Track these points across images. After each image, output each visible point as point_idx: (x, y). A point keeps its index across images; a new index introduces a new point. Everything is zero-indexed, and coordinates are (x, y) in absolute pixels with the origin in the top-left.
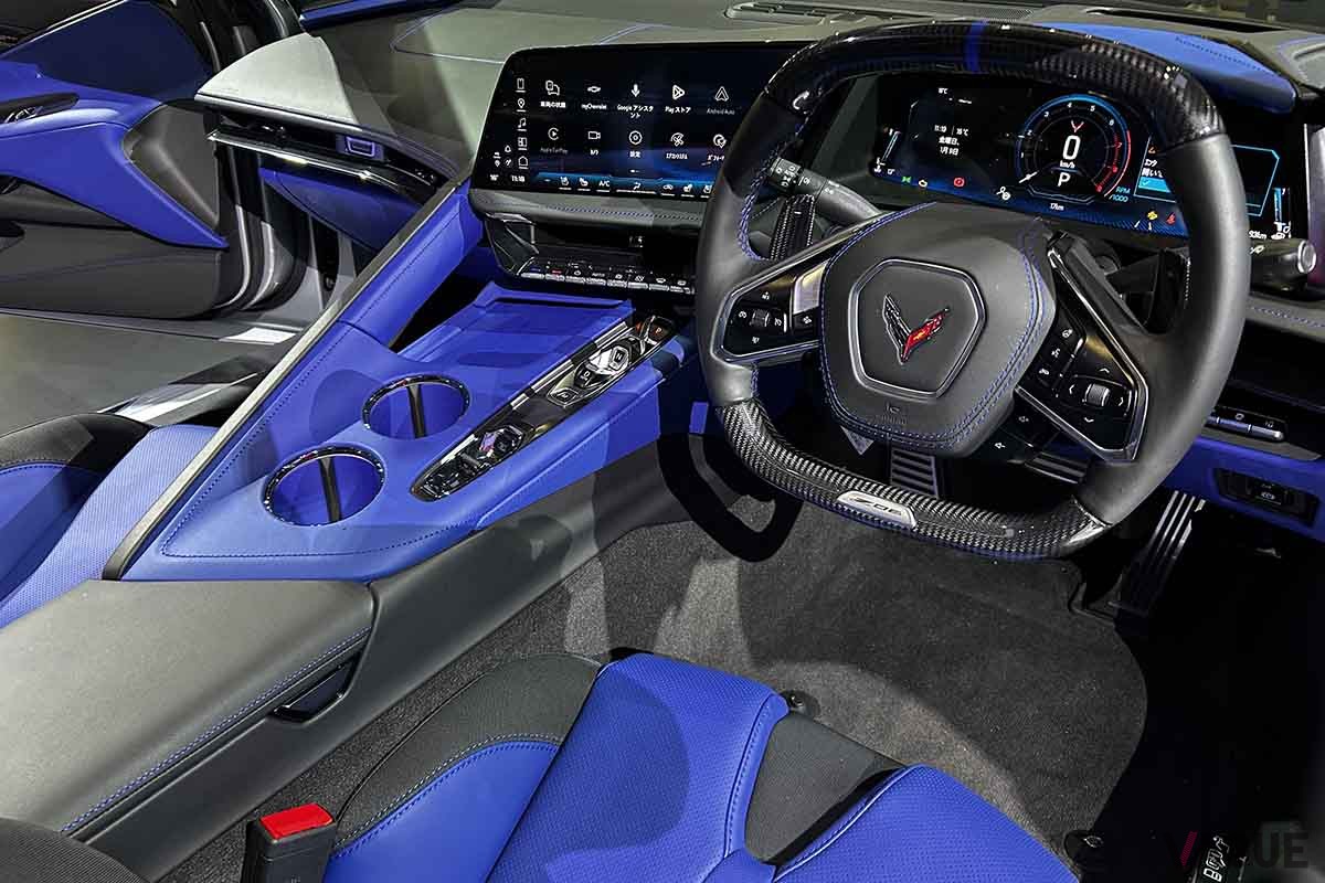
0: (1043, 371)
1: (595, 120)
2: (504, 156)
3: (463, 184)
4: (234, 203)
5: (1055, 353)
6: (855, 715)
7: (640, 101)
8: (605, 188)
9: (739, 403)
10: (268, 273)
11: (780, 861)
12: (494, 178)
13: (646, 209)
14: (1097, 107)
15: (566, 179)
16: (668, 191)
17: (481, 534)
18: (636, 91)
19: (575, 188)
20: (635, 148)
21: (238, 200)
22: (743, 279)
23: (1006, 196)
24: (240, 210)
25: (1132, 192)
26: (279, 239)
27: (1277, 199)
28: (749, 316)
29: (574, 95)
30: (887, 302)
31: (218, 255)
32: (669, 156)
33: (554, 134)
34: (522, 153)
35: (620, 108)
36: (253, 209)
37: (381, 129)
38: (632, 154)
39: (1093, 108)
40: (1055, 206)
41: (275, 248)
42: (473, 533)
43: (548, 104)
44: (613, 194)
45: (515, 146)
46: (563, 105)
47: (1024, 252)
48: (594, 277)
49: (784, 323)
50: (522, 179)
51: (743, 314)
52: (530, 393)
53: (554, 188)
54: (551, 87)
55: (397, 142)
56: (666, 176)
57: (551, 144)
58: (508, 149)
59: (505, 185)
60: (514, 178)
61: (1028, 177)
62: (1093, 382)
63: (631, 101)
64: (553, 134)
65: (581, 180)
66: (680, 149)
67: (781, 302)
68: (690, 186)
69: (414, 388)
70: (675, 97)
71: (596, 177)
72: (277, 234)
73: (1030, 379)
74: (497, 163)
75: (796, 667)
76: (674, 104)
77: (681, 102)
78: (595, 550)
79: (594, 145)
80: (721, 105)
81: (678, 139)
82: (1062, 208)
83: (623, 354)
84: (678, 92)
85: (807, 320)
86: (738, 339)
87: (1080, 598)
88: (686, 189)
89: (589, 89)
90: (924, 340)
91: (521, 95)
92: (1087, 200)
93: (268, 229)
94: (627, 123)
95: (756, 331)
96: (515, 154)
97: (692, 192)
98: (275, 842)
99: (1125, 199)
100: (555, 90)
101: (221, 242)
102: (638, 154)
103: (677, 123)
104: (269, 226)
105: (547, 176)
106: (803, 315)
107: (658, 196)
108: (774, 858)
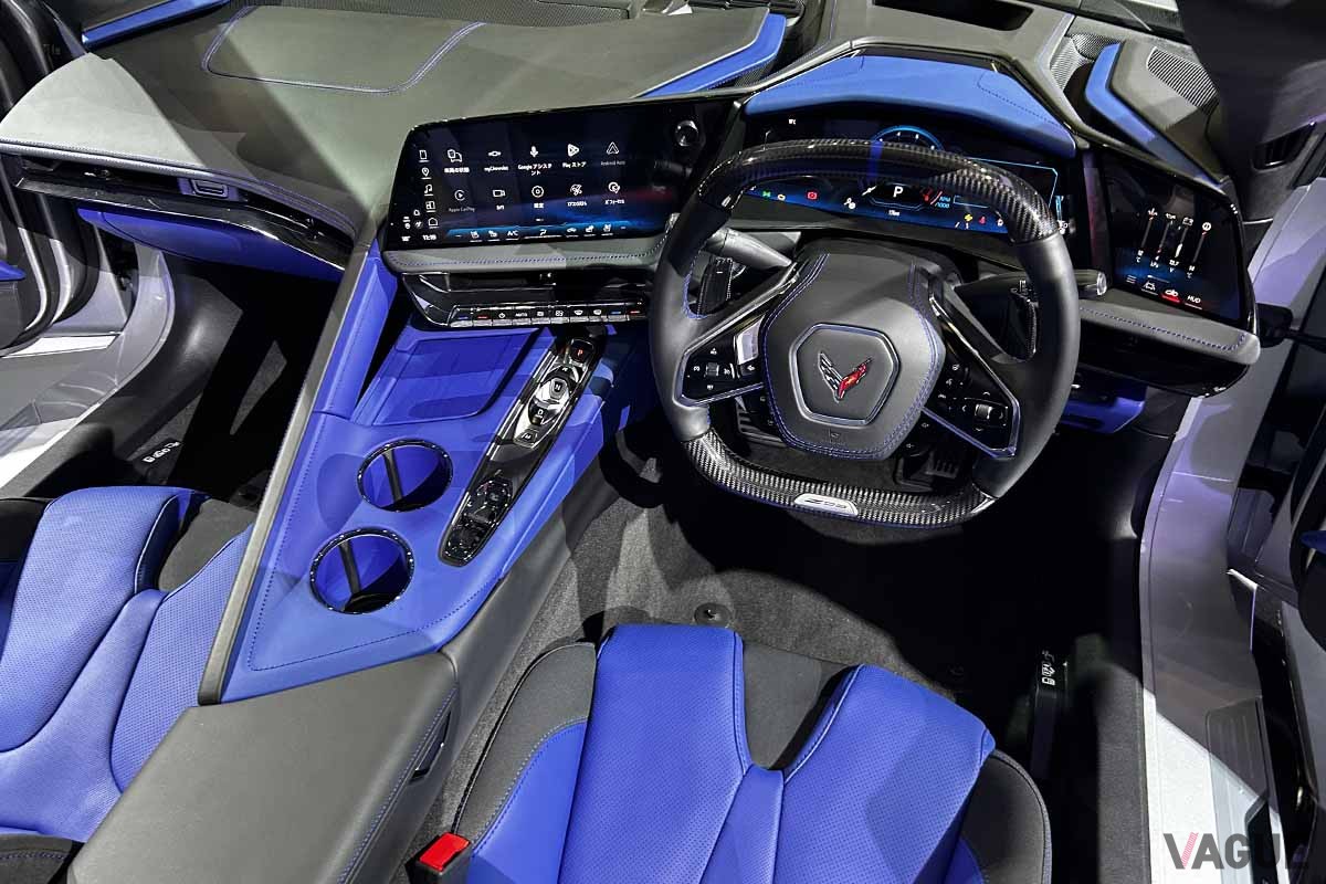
0: (941, 396)
1: (498, 180)
2: (413, 220)
3: (372, 245)
4: (16, 225)
5: (949, 382)
6: (759, 612)
7: (538, 160)
8: (514, 236)
9: (701, 436)
10: (65, 289)
11: (784, 764)
12: (406, 239)
13: (556, 254)
14: (921, 136)
15: (475, 233)
16: (572, 233)
17: (506, 580)
18: (534, 152)
19: (485, 241)
20: (539, 201)
21: (19, 220)
22: (693, 339)
23: (852, 206)
24: (24, 233)
25: (952, 200)
26: (70, 252)
27: (1058, 204)
28: (703, 369)
29: (475, 159)
30: (822, 358)
31: (13, 287)
32: (570, 204)
33: (461, 195)
34: (431, 215)
35: (520, 167)
36: (38, 228)
37: (241, 175)
38: (536, 205)
39: (917, 137)
40: (893, 213)
41: (68, 262)
42: (500, 581)
43: (452, 170)
44: (522, 241)
45: (423, 209)
46: (467, 170)
47: (917, 309)
48: (518, 318)
49: (731, 371)
50: (433, 237)
51: (697, 368)
52: (498, 441)
53: (465, 243)
54: (452, 155)
55: (263, 189)
56: (570, 221)
57: (458, 205)
58: (417, 213)
59: (418, 244)
60: (426, 237)
61: (869, 190)
62: (980, 403)
63: (531, 161)
64: (459, 195)
65: (491, 232)
66: (579, 197)
67: (728, 354)
68: (591, 228)
69: (388, 454)
70: (570, 154)
71: (505, 228)
72: (67, 249)
73: (932, 402)
74: (408, 226)
75: (702, 582)
76: (570, 160)
77: (576, 158)
78: (569, 554)
79: (500, 201)
80: (613, 157)
81: (577, 190)
82: (898, 214)
83: (561, 384)
84: (572, 150)
85: (751, 368)
86: (694, 388)
87: (900, 471)
88: (587, 230)
89: (490, 154)
90: (854, 384)
91: (425, 165)
92: (918, 208)
93: (57, 246)
94: (527, 181)
95: (710, 380)
96: (425, 216)
97: (594, 232)
98: (441, 874)
99: (947, 206)
100: (458, 157)
101: (13, 273)
102: (541, 205)
103: (575, 177)
104: (58, 242)
105: (458, 232)
106: (747, 364)
107: (563, 239)
108: (776, 764)
